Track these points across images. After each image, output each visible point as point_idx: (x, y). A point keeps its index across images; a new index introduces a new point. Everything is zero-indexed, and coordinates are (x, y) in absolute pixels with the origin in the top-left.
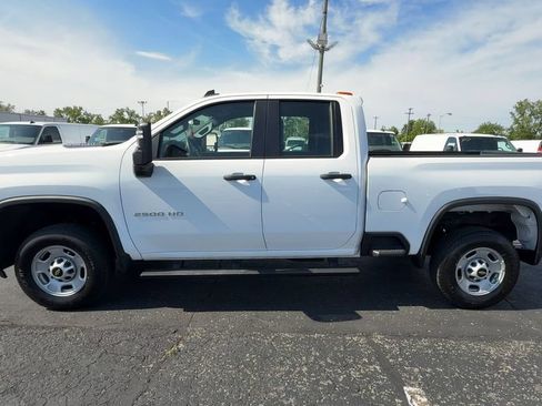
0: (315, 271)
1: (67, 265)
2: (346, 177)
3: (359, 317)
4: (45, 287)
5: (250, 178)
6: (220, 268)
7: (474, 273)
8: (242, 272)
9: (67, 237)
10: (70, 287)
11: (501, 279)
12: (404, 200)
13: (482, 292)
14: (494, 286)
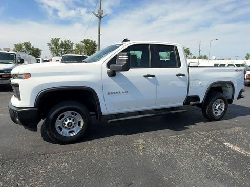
0: (173, 112)
1: (73, 120)
2: (183, 75)
3: (188, 128)
4: (61, 133)
5: (153, 76)
6: (140, 115)
7: (217, 108)
8: (148, 115)
9: (75, 106)
10: (73, 132)
11: (223, 109)
12: (200, 83)
13: (219, 115)
14: (222, 112)
